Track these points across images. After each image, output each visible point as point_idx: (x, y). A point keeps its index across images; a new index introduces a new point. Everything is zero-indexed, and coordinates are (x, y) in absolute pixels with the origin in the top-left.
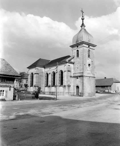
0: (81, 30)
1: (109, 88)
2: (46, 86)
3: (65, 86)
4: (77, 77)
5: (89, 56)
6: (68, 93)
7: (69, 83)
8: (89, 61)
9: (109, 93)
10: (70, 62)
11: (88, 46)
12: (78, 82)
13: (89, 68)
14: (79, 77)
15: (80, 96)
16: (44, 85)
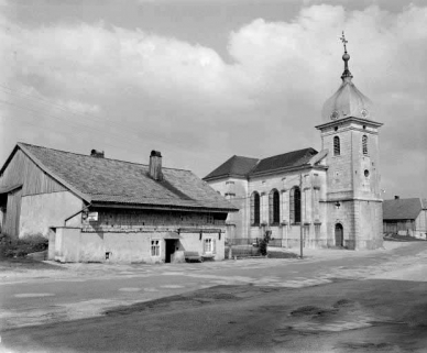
0: (342, 87)
1: (408, 224)
2: (254, 225)
3: (307, 224)
4: (337, 203)
5: (365, 150)
6: (317, 241)
7: (317, 217)
8: (365, 163)
9: (408, 238)
10: (318, 166)
11: (361, 127)
12: (340, 214)
13: (366, 181)
14: (344, 201)
15: (346, 248)
16: (248, 222)
